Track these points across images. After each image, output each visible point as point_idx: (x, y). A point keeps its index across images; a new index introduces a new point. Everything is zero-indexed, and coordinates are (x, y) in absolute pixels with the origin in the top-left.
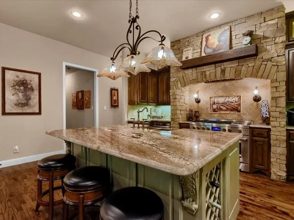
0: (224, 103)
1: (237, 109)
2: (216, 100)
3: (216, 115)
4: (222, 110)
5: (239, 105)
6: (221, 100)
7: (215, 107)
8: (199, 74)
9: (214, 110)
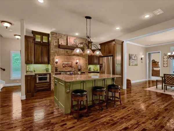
0: (67, 64)
1: (71, 66)
2: (64, 63)
3: (64, 69)
4: (67, 67)
5: (72, 65)
6: (66, 63)
7: (64, 65)
8: (66, 52)
9: (64, 67)
